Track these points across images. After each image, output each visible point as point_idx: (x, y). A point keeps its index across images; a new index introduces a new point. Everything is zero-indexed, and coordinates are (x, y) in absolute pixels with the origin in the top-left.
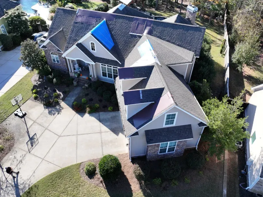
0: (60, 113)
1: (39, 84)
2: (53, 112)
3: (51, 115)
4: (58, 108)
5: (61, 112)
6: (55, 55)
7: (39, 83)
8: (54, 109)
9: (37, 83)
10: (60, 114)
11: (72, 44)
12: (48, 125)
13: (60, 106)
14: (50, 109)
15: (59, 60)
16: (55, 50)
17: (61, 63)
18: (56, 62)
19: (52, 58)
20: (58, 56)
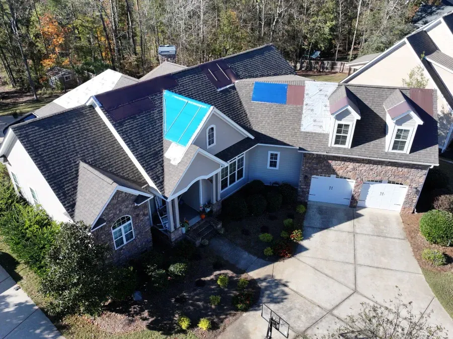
0: (283, 282)
1: (151, 315)
2: (276, 295)
3: (286, 299)
4: (264, 284)
5: (280, 280)
6: (124, 222)
7: (146, 314)
8: (268, 292)
9: (144, 319)
10: (287, 282)
11: (159, 166)
12: (318, 309)
13: (259, 279)
14: (265, 299)
15: (133, 230)
16: (127, 208)
17: (137, 235)
18: (125, 243)
19: (114, 241)
20: (131, 221)
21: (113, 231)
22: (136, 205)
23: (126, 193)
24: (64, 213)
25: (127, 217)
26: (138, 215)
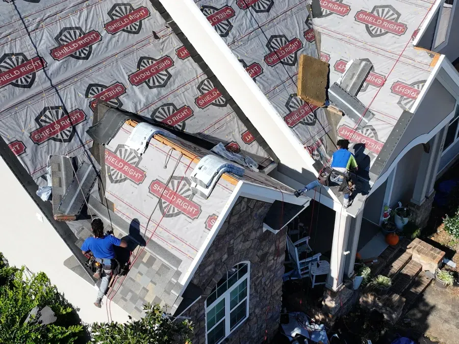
6: (233, 281)
15: (248, 297)
16: (245, 240)
17: (255, 307)
18: (228, 332)
19: (207, 333)
20: (247, 276)
21: (207, 310)
22: (266, 228)
23: (249, 200)
24: (67, 263)
25: (241, 265)
26: (263, 258)
